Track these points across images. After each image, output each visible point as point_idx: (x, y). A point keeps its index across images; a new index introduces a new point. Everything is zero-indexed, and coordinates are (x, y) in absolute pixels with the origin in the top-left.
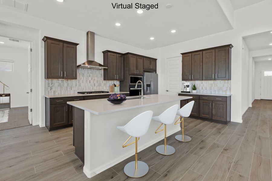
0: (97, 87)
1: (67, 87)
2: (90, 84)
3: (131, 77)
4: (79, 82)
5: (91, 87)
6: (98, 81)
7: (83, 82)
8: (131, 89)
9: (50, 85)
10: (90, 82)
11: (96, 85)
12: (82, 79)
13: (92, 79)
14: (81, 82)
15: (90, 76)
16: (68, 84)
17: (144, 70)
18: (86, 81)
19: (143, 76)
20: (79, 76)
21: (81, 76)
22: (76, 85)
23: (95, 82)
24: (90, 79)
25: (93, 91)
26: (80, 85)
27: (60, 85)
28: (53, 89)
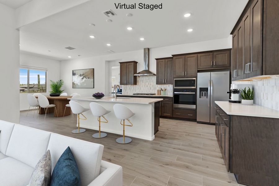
0: (152, 90)
1: (133, 90)
2: (147, 88)
3: (175, 80)
4: (140, 87)
5: (148, 90)
6: (153, 85)
7: (142, 87)
8: (175, 93)
9: (126, 89)
10: (147, 87)
11: (152, 88)
12: (142, 84)
13: (149, 84)
14: (141, 86)
15: (147, 82)
16: (134, 88)
17: (198, 70)
18: (145, 86)
19: (196, 77)
20: (140, 82)
21: (141, 82)
22: (138, 89)
23: (151, 87)
24: (147, 84)
25: (149, 93)
26: (140, 89)
27: (130, 89)
28: (127, 91)
